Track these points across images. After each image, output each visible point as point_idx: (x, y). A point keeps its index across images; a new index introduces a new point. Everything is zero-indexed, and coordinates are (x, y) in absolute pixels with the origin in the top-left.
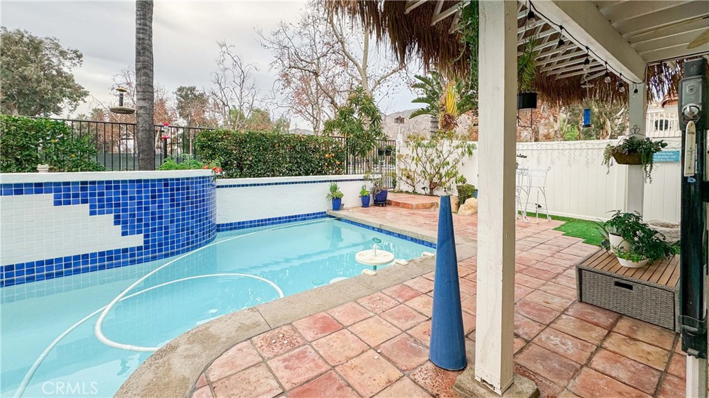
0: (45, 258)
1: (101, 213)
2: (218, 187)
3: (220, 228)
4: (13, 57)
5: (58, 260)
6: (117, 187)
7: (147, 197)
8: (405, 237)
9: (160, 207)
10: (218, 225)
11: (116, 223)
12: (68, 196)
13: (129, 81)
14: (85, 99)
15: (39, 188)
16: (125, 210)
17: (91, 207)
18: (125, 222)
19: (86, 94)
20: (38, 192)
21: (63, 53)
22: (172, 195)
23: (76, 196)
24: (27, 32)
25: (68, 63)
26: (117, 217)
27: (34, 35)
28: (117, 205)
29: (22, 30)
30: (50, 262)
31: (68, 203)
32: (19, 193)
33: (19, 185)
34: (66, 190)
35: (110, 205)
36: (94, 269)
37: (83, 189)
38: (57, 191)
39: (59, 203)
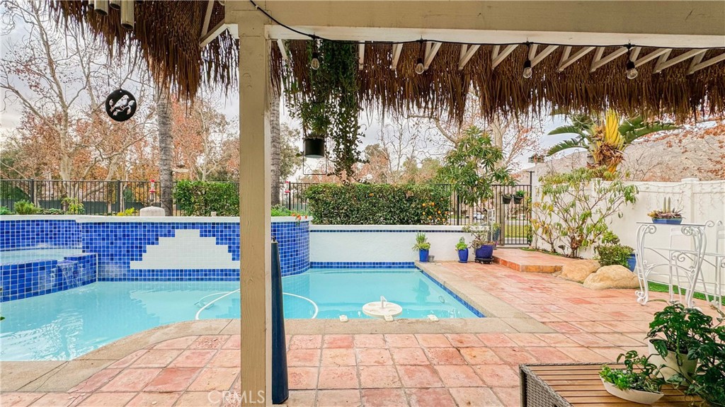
0: (196, 268)
1: (222, 244)
2: (311, 231)
3: (313, 265)
8: (460, 300)
10: (312, 263)
11: (230, 251)
12: (206, 231)
15: (194, 225)
16: (234, 243)
17: (217, 239)
18: (234, 251)
20: (193, 228)
23: (210, 231)
26: (230, 247)
28: (230, 239)
30: (198, 271)
31: (206, 236)
32: (185, 228)
33: (185, 224)
34: (206, 227)
35: (226, 239)
36: (218, 280)
37: (213, 227)
38: (202, 228)
39: (201, 236)
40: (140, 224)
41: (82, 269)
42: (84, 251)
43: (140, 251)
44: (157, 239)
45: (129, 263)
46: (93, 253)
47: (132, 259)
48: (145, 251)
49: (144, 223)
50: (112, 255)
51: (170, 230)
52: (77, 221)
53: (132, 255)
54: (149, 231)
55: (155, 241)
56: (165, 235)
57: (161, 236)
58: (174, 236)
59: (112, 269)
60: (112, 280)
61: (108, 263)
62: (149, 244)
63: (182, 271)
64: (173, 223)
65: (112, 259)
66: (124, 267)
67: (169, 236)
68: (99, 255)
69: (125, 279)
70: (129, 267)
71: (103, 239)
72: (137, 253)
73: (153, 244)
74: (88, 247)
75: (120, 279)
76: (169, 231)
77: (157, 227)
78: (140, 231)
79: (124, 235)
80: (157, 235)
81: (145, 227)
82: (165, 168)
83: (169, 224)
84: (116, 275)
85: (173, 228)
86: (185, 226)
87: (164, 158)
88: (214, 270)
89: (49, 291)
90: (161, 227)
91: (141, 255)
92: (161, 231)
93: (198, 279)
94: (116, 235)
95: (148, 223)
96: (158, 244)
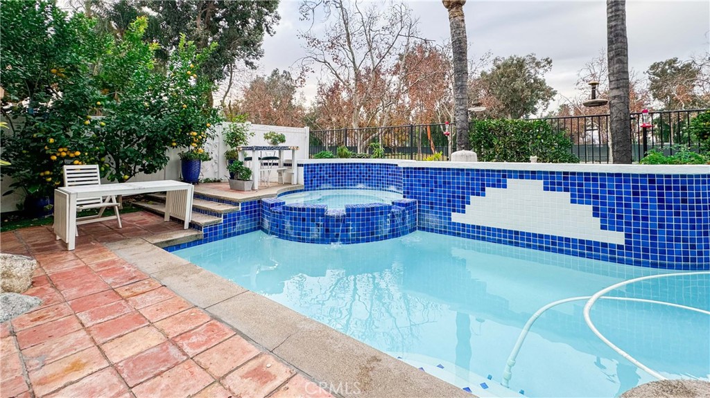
1: (581, 203)
4: (508, 77)
5: (547, 237)
6: (595, 180)
7: (628, 193)
9: (645, 206)
11: (595, 215)
12: (553, 183)
13: (593, 73)
14: (554, 98)
15: (534, 175)
16: (603, 204)
17: (572, 196)
18: (604, 216)
19: (554, 93)
20: (533, 178)
21: (538, 64)
22: (661, 194)
23: (560, 184)
24: (515, 56)
25: (541, 71)
26: (595, 209)
27: (519, 57)
28: (596, 197)
29: (513, 56)
30: (541, 236)
31: (553, 189)
32: (521, 177)
33: (521, 172)
34: (554, 178)
35: (589, 197)
36: (575, 254)
37: (566, 179)
38: (546, 178)
39: (546, 189)
40: (463, 170)
41: (407, 216)
42: (404, 197)
43: (463, 202)
44: (483, 190)
45: (450, 215)
46: (413, 200)
47: (454, 211)
48: (469, 203)
49: (467, 170)
50: (432, 203)
51: (499, 179)
52: (399, 166)
53: (454, 206)
54: (473, 179)
55: (481, 192)
56: (494, 186)
57: (488, 186)
58: (505, 186)
59: (432, 219)
60: (432, 231)
61: (428, 212)
62: (473, 194)
63: (517, 233)
64: (504, 171)
65: (432, 208)
66: (445, 219)
67: (499, 186)
68: (419, 202)
69: (445, 232)
70: (450, 219)
71: (423, 186)
72: (460, 204)
73: (478, 194)
74: (408, 193)
75: (441, 232)
76: (499, 181)
77: (483, 175)
78: (462, 179)
79: (445, 183)
80: (483, 185)
81: (468, 174)
82: (461, 107)
83: (499, 171)
84: (436, 226)
85: (504, 176)
86: (521, 175)
87: (460, 97)
88: (567, 240)
89: (386, 237)
90: (488, 175)
91: (464, 207)
92: (488, 180)
93: (541, 248)
94: (436, 182)
95: (472, 170)
96: (484, 195)
